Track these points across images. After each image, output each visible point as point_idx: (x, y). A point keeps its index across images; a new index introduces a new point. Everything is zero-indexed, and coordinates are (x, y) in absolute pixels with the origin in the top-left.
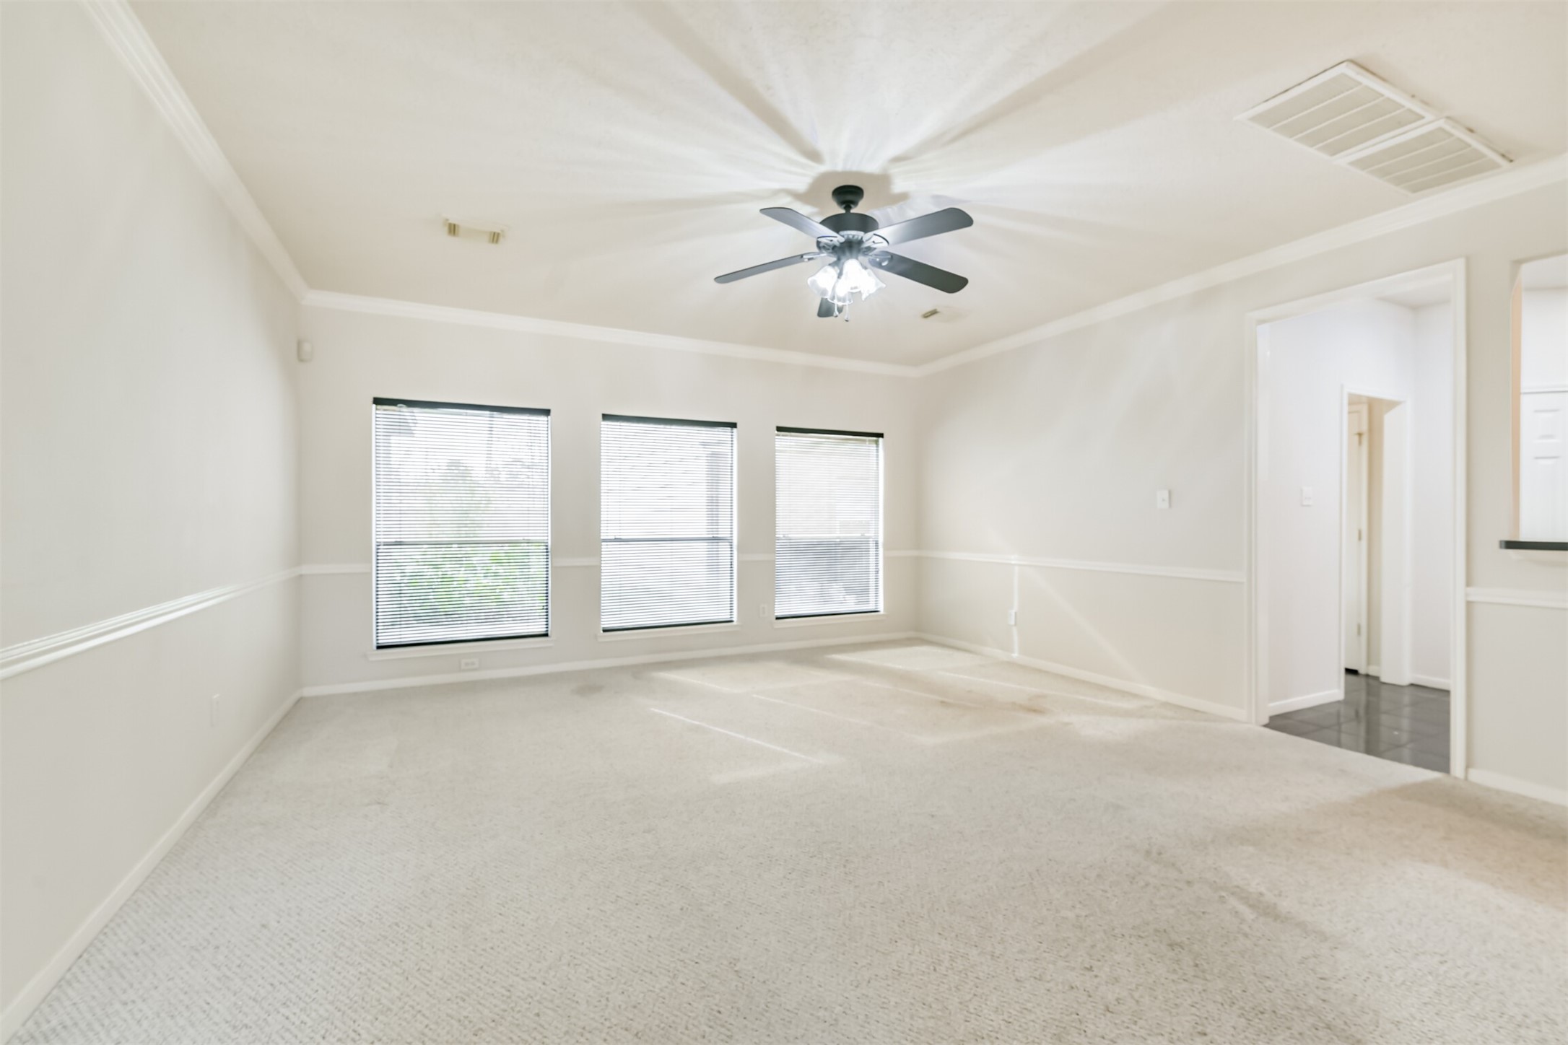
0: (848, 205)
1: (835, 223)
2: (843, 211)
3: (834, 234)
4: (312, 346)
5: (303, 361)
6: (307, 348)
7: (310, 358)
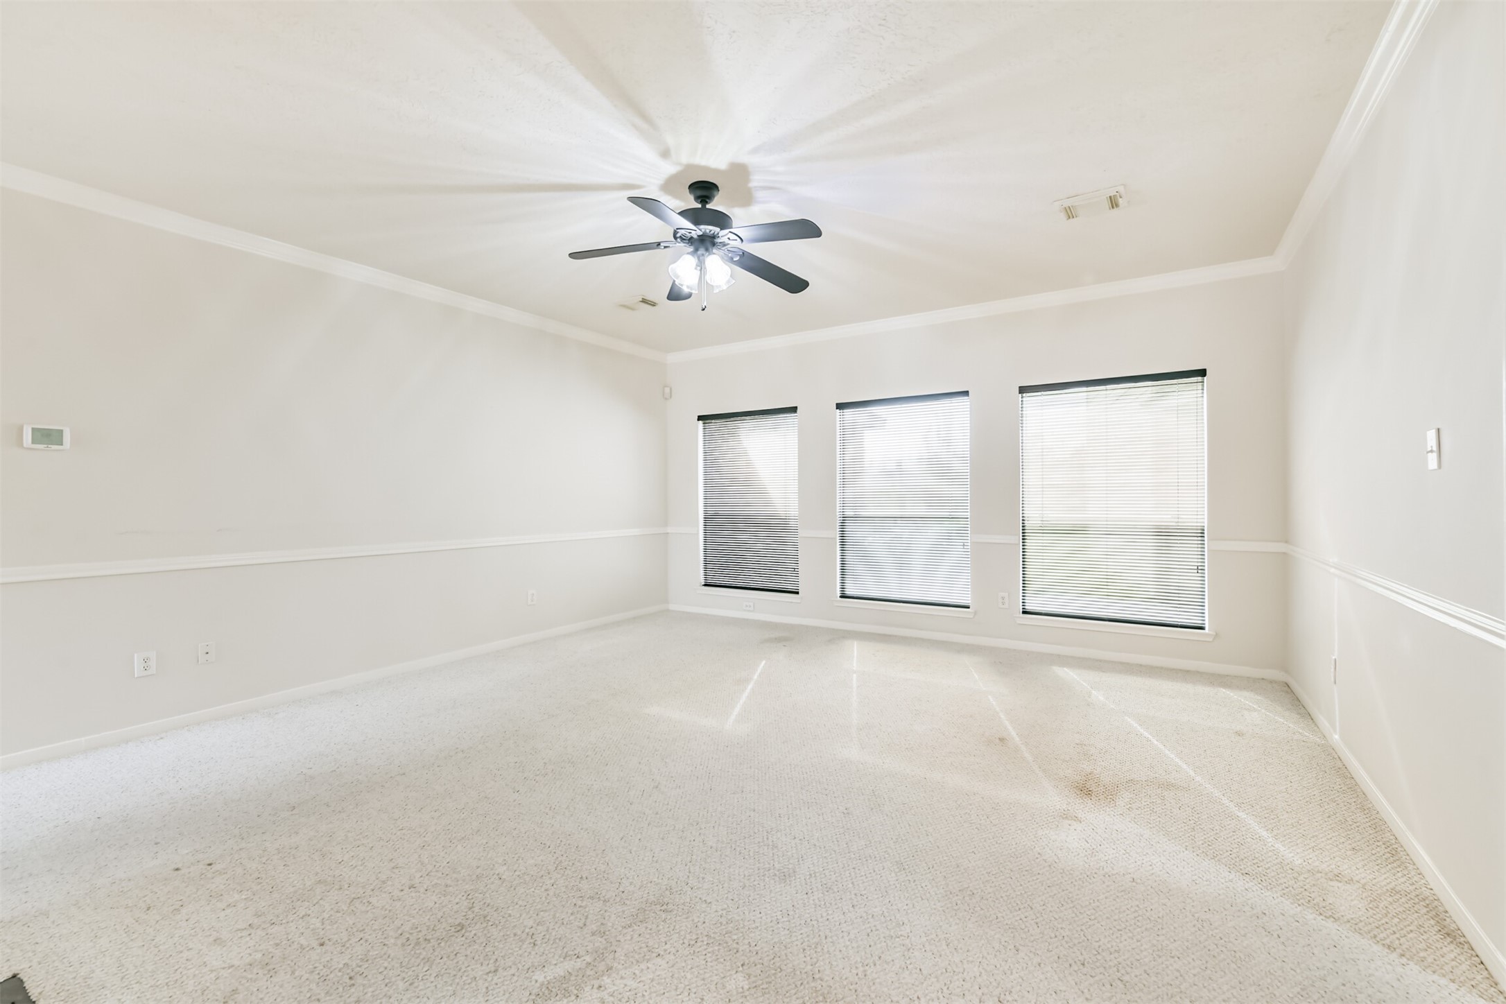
0: (704, 199)
1: (694, 216)
2: (699, 206)
3: (691, 226)
4: (671, 389)
5: (666, 399)
6: (667, 390)
7: (671, 397)
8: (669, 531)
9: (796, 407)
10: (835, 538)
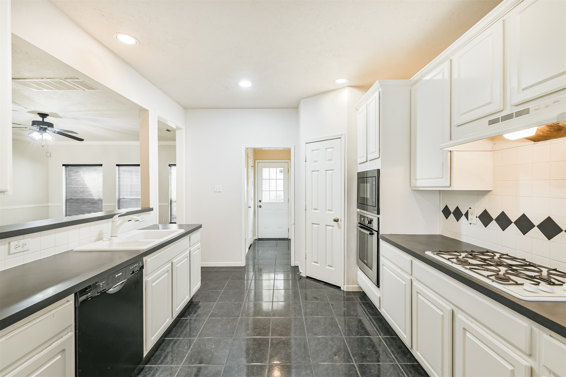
4: (50, 154)
5: (48, 157)
6: (48, 154)
7: (50, 157)
8: (49, 205)
9: (102, 165)
10: (116, 206)
